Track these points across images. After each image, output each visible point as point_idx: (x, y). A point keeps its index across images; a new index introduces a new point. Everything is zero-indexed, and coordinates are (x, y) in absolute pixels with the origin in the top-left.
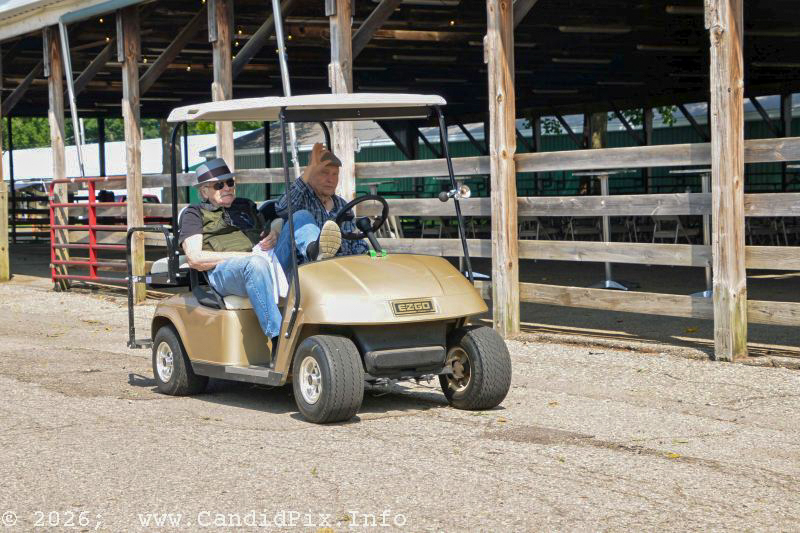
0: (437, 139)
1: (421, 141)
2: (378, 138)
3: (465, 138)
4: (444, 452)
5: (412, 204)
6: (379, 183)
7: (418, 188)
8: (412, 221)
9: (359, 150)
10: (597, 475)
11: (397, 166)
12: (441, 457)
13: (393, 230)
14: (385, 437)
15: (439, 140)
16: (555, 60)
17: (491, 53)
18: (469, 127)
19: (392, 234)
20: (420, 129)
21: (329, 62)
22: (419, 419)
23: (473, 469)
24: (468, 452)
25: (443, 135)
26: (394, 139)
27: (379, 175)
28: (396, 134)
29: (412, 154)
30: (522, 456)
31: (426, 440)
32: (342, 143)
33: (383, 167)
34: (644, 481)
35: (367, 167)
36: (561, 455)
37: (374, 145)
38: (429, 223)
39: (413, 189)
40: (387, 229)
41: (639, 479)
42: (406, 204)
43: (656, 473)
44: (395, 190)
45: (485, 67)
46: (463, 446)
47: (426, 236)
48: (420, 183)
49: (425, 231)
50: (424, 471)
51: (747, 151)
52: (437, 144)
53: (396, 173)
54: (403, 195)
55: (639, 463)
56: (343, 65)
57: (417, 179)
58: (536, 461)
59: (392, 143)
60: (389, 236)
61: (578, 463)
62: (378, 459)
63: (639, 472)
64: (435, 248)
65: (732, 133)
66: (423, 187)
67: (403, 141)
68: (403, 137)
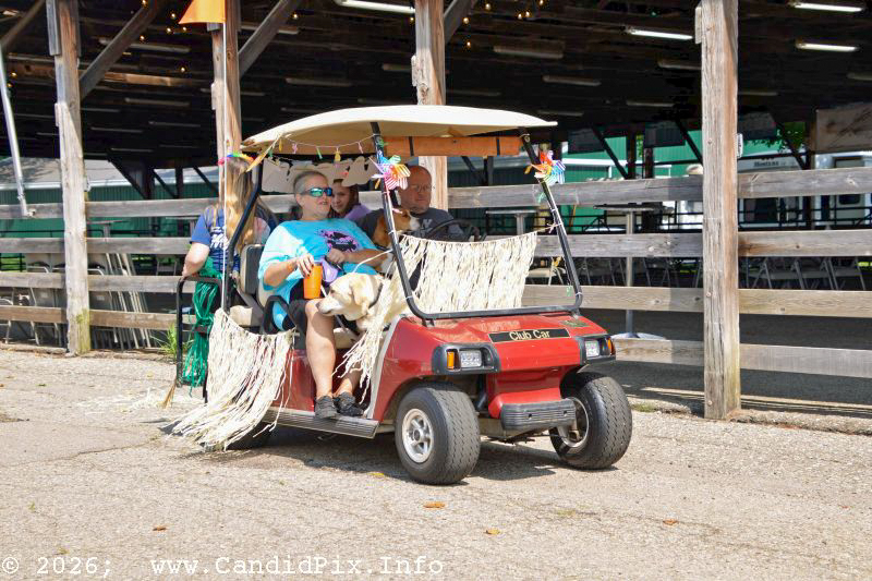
0: (173, 181)
1: (157, 182)
2: (114, 177)
3: (201, 181)
4: (169, 481)
5: (143, 242)
6: (112, 222)
7: (154, 227)
8: (149, 258)
9: (89, 189)
10: (314, 496)
11: (129, 206)
12: (165, 486)
13: (125, 268)
14: (110, 469)
15: (175, 182)
16: (284, 109)
17: (218, 100)
18: (203, 169)
19: (124, 272)
20: (156, 171)
21: (56, 101)
22: (145, 450)
23: (196, 496)
24: (192, 480)
25: (179, 176)
26: (130, 179)
27: (110, 214)
28: (132, 175)
29: (148, 194)
30: (244, 481)
31: (152, 469)
32: (71, 182)
33: (115, 207)
34: (356, 500)
35: (97, 206)
36: (281, 479)
37: (109, 184)
38: (166, 261)
39: (150, 228)
40: (118, 266)
41: (352, 498)
42: (137, 243)
43: (366, 491)
44: (132, 228)
45: (214, 112)
46: (187, 474)
47: (161, 274)
48: (156, 223)
49: (159, 269)
50: (147, 500)
51: (451, 198)
52: (172, 185)
53: (127, 213)
54: (139, 233)
55: (352, 483)
56: (70, 106)
57: (153, 218)
58: (257, 485)
59: (128, 183)
60: (121, 274)
61: (298, 485)
62: (101, 491)
63: (351, 492)
64: (166, 284)
65: (438, 181)
66: (159, 226)
67: (139, 181)
68: (138, 177)
